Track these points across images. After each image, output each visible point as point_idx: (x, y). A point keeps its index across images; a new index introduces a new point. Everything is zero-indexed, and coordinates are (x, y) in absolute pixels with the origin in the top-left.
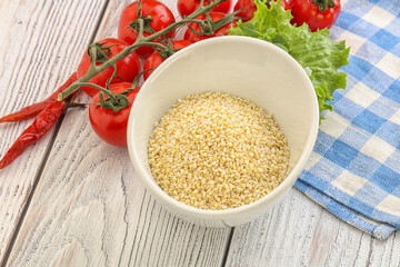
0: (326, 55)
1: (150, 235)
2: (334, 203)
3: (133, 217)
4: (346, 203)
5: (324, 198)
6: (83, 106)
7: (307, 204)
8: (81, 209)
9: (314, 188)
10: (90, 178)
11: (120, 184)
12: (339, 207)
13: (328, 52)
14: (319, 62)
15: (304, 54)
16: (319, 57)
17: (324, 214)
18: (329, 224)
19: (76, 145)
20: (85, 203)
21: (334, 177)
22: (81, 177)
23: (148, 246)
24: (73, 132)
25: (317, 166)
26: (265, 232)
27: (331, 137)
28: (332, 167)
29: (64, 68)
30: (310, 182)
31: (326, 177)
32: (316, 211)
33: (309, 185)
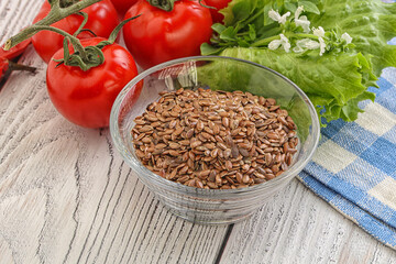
0: (372, 20)
1: (108, 240)
2: (370, 219)
3: (86, 215)
4: (387, 219)
5: (357, 210)
6: (33, 71)
7: (333, 217)
8: (14, 199)
9: (343, 197)
10: (31, 160)
11: (73, 171)
12: (376, 223)
13: (376, 16)
14: (362, 28)
15: (342, 16)
16: (363, 22)
17: (356, 232)
18: (361, 245)
19: (17, 118)
20: (20, 191)
21: (372, 184)
22: (19, 159)
23: (103, 254)
24: (15, 102)
25: (350, 169)
26: (270, 248)
27: (372, 134)
28: (370, 171)
29: (13, 22)
30: (338, 188)
31: (361, 184)
32: (345, 227)
33: (336, 193)
